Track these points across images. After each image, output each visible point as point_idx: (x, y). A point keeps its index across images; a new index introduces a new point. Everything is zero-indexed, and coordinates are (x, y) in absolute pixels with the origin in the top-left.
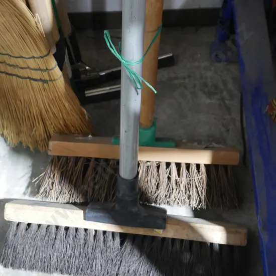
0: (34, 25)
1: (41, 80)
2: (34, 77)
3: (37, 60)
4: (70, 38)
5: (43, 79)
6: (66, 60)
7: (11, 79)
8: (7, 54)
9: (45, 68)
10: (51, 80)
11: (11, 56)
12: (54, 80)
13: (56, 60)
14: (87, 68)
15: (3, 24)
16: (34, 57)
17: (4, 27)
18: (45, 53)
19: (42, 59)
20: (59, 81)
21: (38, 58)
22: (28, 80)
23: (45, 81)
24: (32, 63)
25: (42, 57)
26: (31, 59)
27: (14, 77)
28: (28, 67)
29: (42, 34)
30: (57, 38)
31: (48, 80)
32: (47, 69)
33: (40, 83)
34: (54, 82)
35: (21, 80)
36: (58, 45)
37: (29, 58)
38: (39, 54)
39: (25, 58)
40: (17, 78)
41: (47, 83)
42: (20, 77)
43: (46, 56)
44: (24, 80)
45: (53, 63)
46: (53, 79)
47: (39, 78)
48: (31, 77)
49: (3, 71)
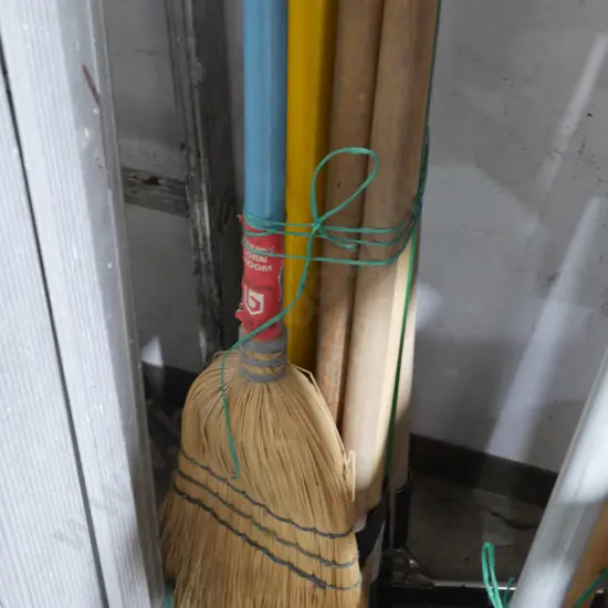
0: (340, 470)
1: (312, 577)
2: (301, 566)
3: (320, 538)
4: (399, 496)
5: (318, 576)
6: (376, 546)
7: (253, 553)
8: (264, 506)
9: (330, 559)
10: (334, 586)
11: (269, 511)
12: (342, 588)
13: (359, 548)
14: (412, 562)
15: (279, 452)
16: (314, 530)
17: (278, 457)
18: (342, 529)
19: (330, 541)
20: (350, 592)
21: (322, 534)
22: (286, 568)
23: (320, 583)
24: (307, 540)
25: (332, 536)
26: (308, 533)
27: (260, 552)
28: (297, 546)
29: (349, 494)
30: (376, 499)
31: (329, 583)
32: (334, 562)
33: (309, 584)
34: (339, 592)
35: (271, 561)
36: (372, 515)
37: (305, 529)
38: (328, 529)
39: (297, 526)
40: (266, 555)
41: (324, 588)
42: (271, 555)
43: (342, 536)
44: (278, 565)
45: (351, 553)
46: (338, 585)
47: (310, 573)
48: (295, 564)
49: (241, 531)
